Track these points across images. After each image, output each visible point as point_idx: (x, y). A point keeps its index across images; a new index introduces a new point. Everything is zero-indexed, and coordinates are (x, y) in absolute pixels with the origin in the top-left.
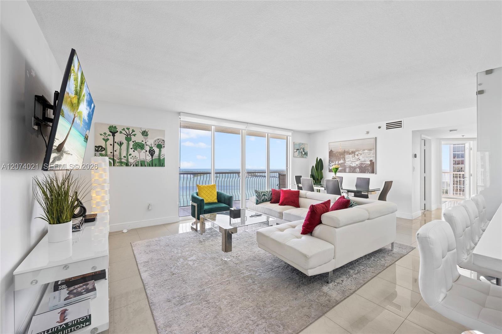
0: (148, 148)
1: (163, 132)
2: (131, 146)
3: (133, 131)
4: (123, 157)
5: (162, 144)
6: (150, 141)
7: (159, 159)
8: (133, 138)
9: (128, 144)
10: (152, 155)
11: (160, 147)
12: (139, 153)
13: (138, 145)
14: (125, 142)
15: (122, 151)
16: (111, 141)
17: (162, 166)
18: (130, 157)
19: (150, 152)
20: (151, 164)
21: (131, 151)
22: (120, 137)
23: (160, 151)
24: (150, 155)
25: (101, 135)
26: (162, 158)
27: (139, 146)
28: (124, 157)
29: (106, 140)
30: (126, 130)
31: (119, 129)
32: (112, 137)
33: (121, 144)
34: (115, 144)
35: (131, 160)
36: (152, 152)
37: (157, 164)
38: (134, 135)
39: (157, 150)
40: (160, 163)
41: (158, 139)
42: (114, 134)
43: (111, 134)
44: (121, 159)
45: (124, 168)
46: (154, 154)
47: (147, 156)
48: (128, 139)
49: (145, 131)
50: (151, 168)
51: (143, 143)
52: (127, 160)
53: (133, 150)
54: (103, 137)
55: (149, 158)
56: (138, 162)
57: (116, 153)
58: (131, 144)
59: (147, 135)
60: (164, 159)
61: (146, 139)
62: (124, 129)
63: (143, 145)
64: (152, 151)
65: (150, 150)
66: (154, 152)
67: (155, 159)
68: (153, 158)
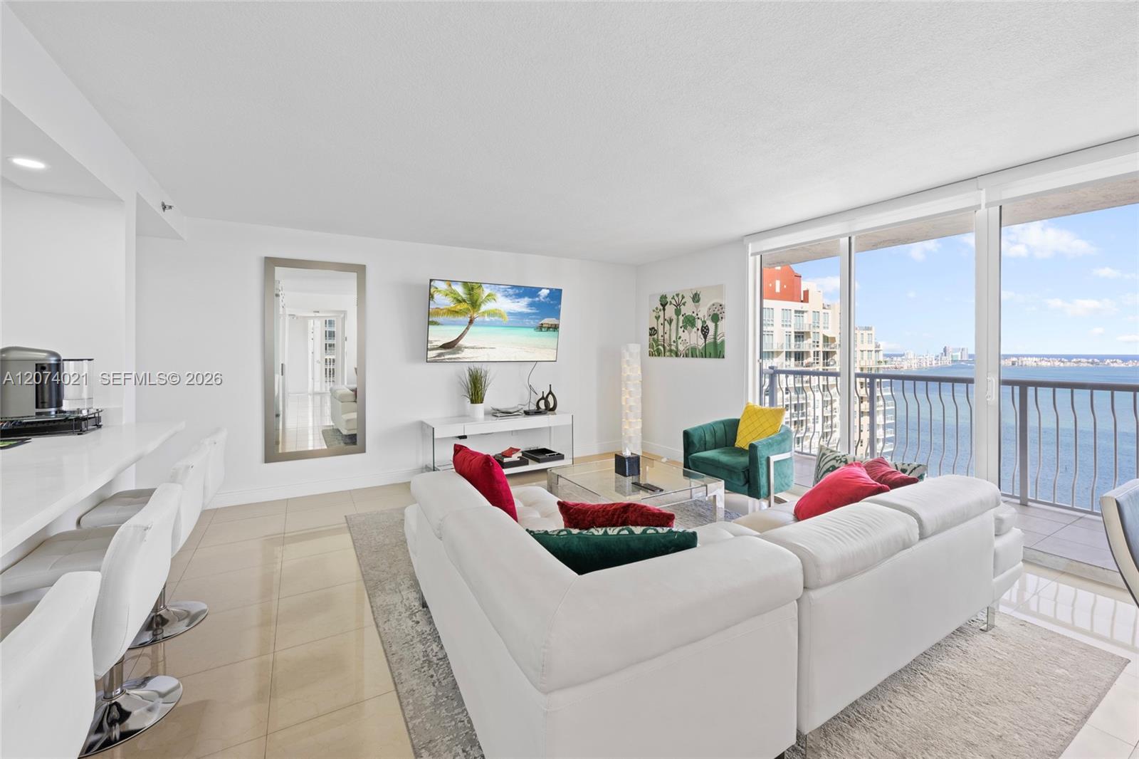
0: (699, 324)
1: (720, 289)
2: (681, 324)
3: (683, 297)
4: (672, 343)
5: (718, 313)
6: (703, 311)
7: (715, 342)
8: (684, 310)
9: (678, 320)
10: (705, 337)
11: (716, 318)
12: (690, 333)
13: (689, 320)
14: (674, 317)
15: (672, 332)
16: (661, 320)
17: (719, 357)
18: (680, 341)
19: (702, 331)
20: (704, 354)
21: (681, 330)
22: (670, 310)
23: (716, 326)
24: (702, 336)
25: (654, 311)
26: (719, 341)
27: (690, 322)
28: (674, 342)
29: (658, 318)
30: (676, 298)
31: (669, 300)
32: (662, 311)
33: (670, 322)
34: (666, 322)
35: (681, 348)
36: (705, 331)
37: (712, 355)
38: (684, 304)
39: (711, 325)
40: (715, 350)
41: (714, 305)
42: (664, 305)
43: (662, 308)
44: (670, 345)
45: (675, 359)
46: (708, 333)
47: (699, 339)
48: (678, 312)
49: (696, 294)
50: (704, 359)
51: (694, 315)
52: (677, 347)
53: (683, 329)
54: (655, 314)
55: (701, 342)
56: (688, 349)
57: (667, 336)
58: (681, 318)
59: (698, 301)
60: (723, 342)
61: (697, 307)
62: (673, 298)
63: (694, 319)
64: (705, 328)
65: (702, 327)
66: (708, 329)
67: (709, 343)
68: (707, 342)
